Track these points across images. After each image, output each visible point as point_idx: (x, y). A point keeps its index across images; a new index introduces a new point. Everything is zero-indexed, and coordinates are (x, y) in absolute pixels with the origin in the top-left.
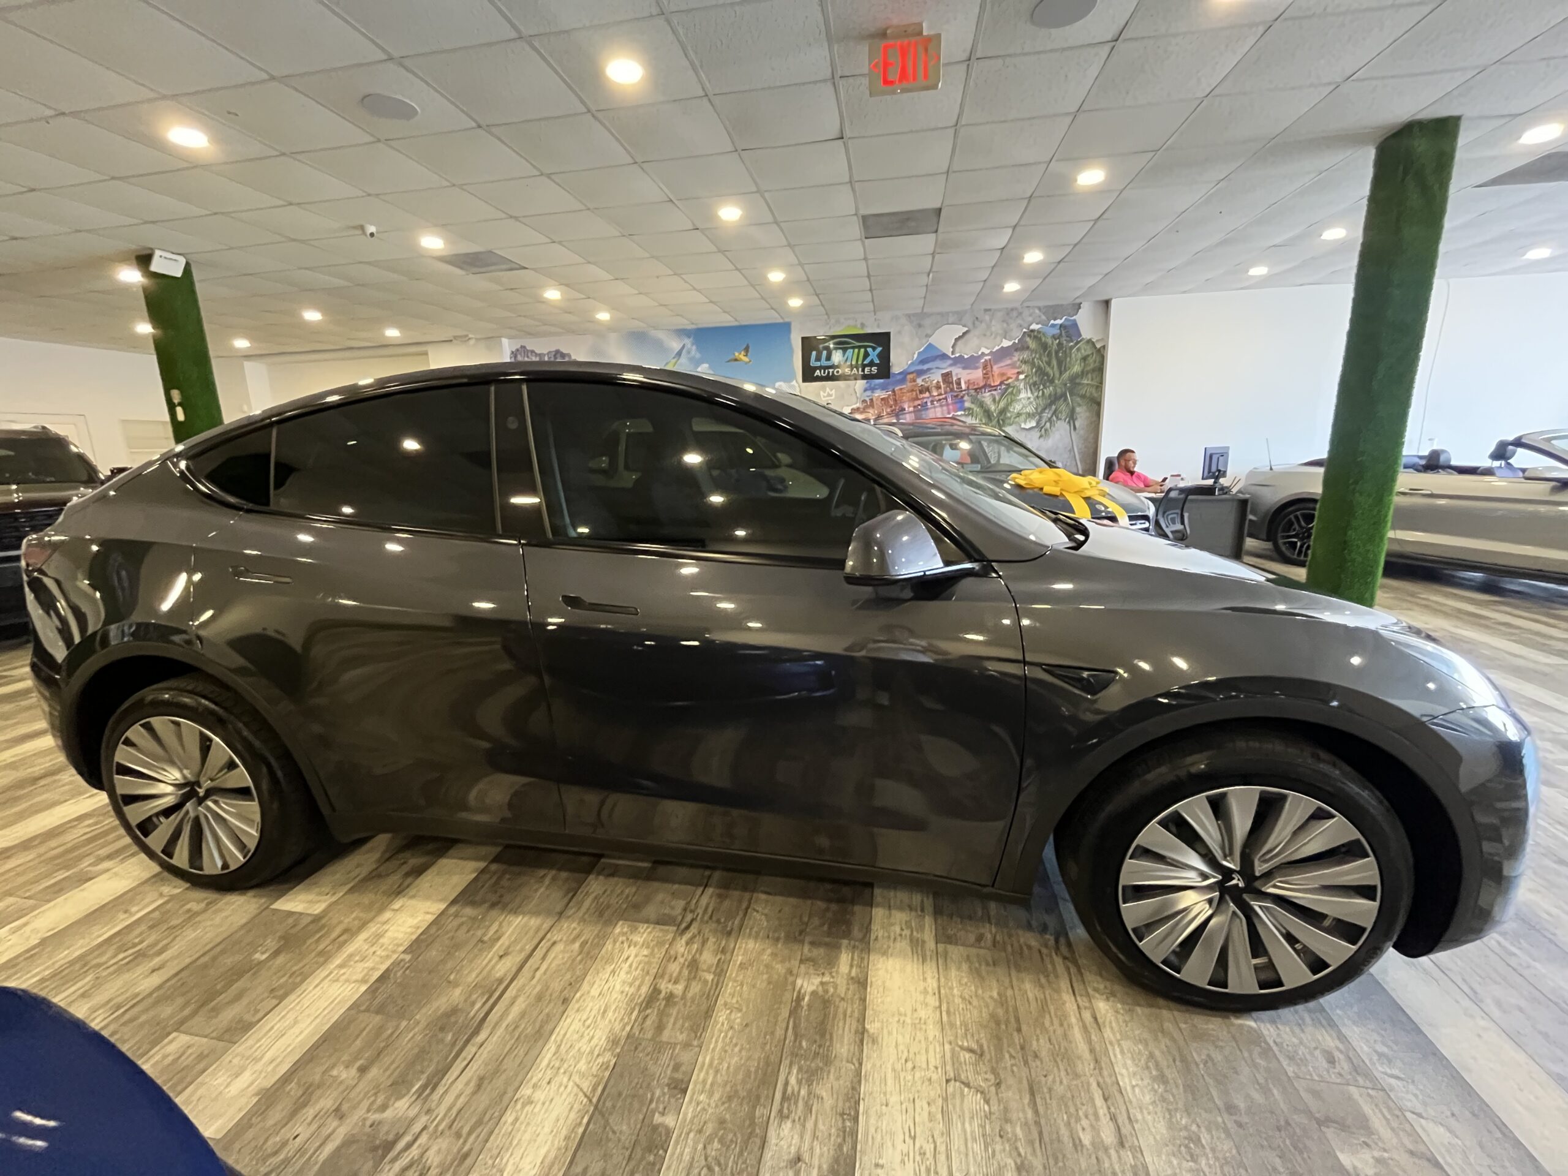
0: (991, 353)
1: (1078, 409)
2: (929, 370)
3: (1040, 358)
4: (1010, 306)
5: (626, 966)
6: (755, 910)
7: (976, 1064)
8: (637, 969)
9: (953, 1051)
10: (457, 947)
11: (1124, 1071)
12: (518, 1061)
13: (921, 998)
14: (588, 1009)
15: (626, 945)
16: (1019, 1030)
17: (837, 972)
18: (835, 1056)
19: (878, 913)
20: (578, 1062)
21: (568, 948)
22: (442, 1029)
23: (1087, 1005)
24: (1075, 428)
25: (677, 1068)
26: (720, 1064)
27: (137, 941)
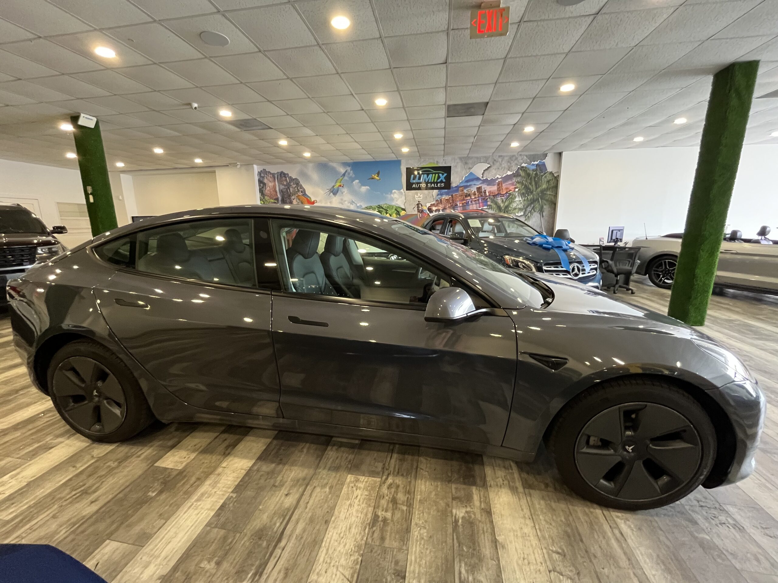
0: (501, 178)
1: (545, 207)
2: (470, 185)
3: (526, 181)
4: (512, 154)
5: (357, 501)
6: (421, 469)
7: (563, 562)
8: (363, 503)
9: (548, 553)
10: (261, 489)
11: (646, 566)
12: (306, 558)
13: (523, 521)
14: (340, 527)
15: (354, 489)
16: (582, 541)
17: (474, 506)
18: (484, 556)
19: (488, 471)
20: (340, 559)
21: (322, 490)
22: (260, 538)
23: (615, 526)
24: (543, 216)
25: (397, 563)
26: (421, 561)
27: (81, 484)
